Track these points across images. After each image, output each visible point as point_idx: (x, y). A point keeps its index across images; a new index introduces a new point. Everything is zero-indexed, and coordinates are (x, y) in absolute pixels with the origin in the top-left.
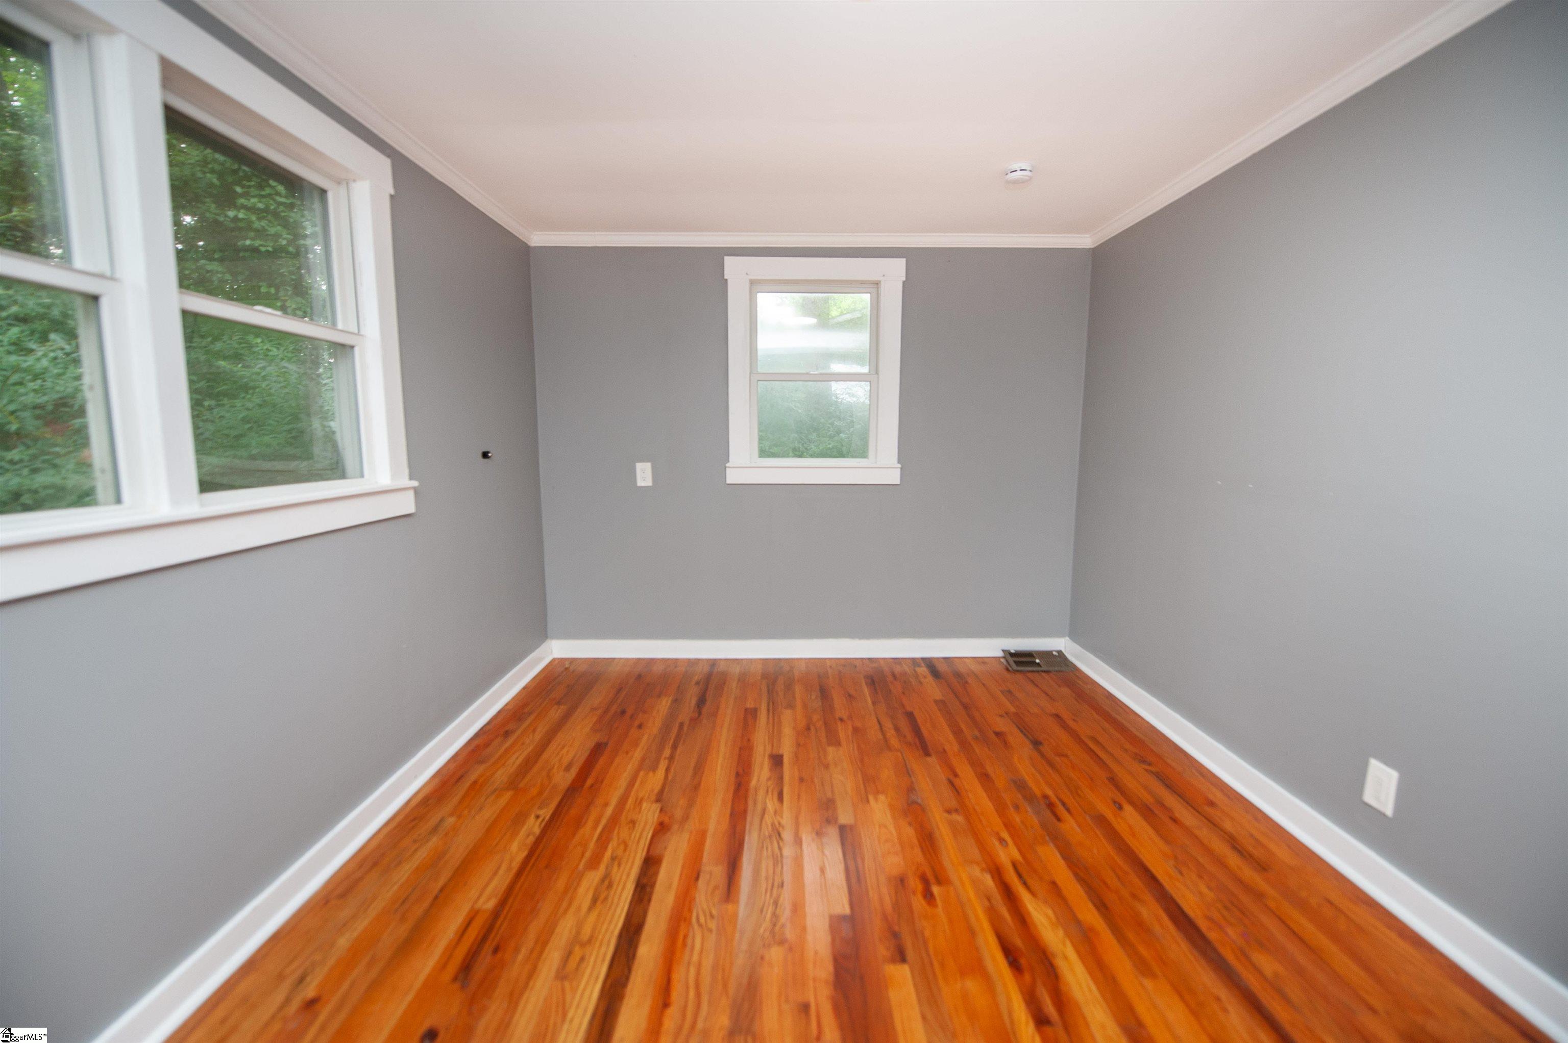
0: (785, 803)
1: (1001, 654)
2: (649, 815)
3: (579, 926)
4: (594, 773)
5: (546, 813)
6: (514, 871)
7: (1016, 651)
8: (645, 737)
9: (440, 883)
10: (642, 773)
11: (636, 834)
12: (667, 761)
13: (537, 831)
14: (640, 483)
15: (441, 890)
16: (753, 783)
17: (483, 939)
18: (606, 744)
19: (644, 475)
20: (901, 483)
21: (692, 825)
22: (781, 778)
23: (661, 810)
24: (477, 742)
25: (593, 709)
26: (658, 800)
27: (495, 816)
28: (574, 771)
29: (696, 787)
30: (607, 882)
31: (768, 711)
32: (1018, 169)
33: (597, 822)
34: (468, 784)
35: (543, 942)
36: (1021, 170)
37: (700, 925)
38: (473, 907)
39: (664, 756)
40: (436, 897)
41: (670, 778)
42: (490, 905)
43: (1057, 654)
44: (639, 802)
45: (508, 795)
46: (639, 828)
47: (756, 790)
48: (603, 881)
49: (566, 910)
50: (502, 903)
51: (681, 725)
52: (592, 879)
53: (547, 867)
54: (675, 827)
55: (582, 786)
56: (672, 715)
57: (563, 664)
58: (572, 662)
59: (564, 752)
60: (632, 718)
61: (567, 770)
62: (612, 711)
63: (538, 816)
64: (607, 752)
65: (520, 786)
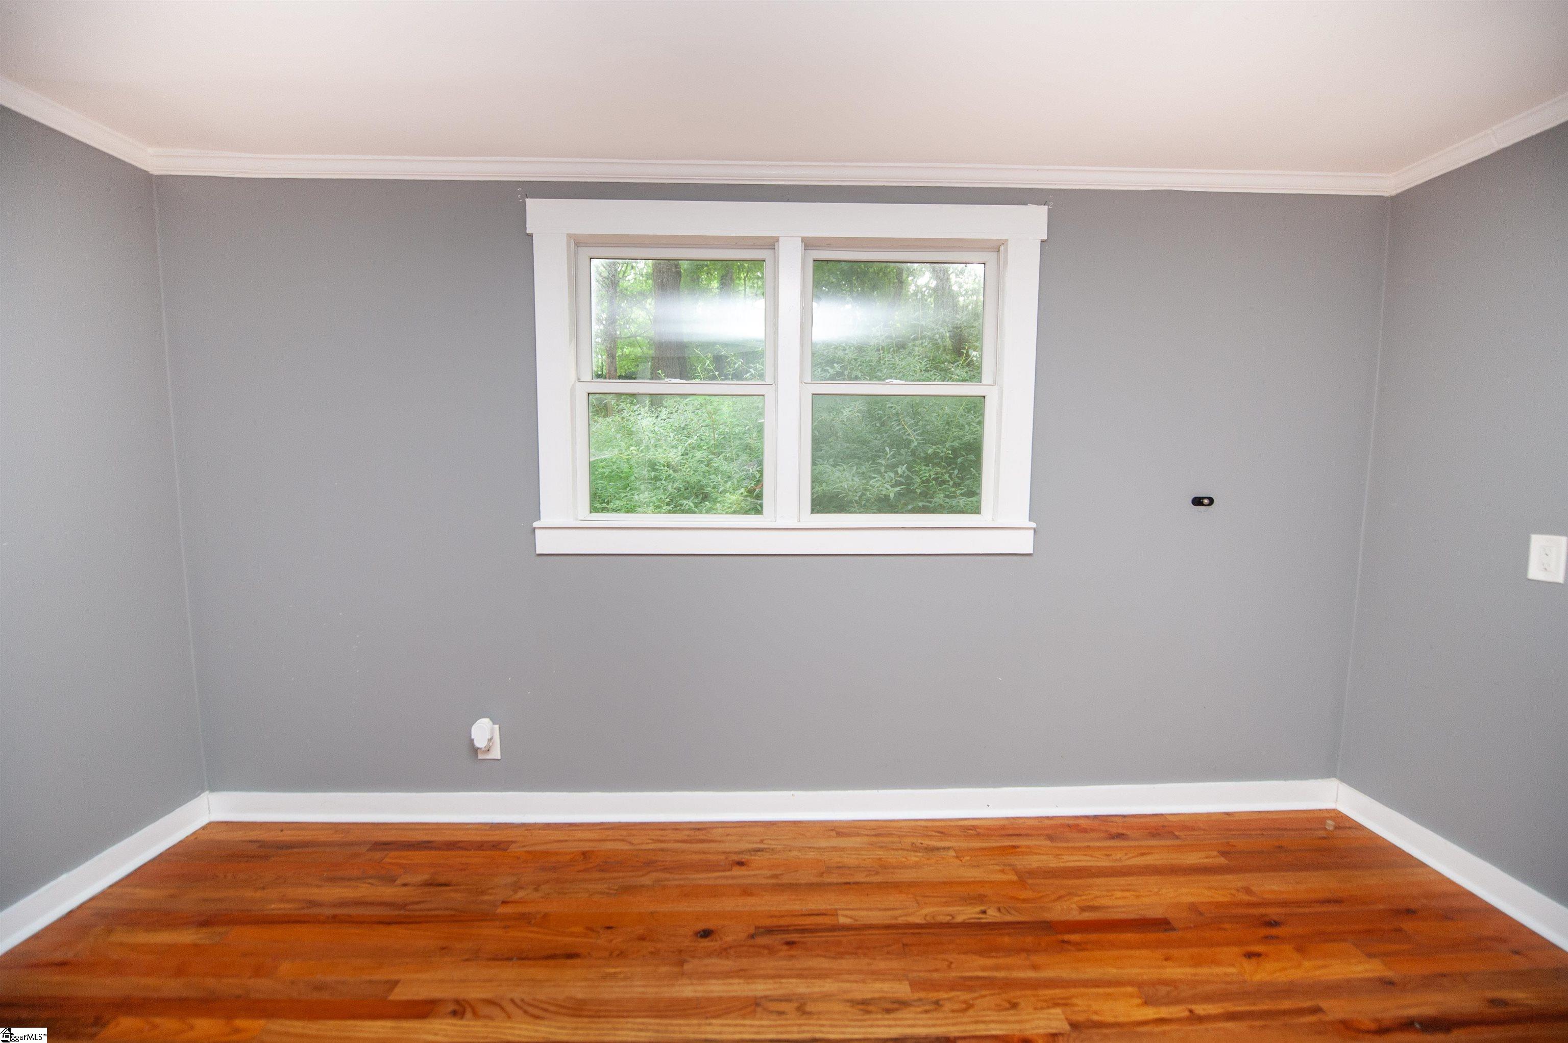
3: (824, 998)
4: (1094, 937)
5: (993, 915)
6: (894, 922)
10: (1128, 990)
13: (959, 919)
14: (1536, 573)
15: (856, 884)
18: (1173, 929)
25: (1248, 891)
27: (972, 880)
28: (1087, 916)
30: (895, 1007)
33: (999, 967)
34: (1009, 843)
38: (836, 910)
40: (848, 883)
42: (842, 920)
45: (1015, 878)
49: (845, 980)
50: (845, 928)
53: (905, 945)
55: (1061, 933)
57: (1329, 822)
58: (1350, 828)
59: (1119, 894)
60: (1267, 938)
61: (1083, 909)
62: (1263, 911)
63: (984, 912)
64: (1152, 936)
65: (1030, 881)
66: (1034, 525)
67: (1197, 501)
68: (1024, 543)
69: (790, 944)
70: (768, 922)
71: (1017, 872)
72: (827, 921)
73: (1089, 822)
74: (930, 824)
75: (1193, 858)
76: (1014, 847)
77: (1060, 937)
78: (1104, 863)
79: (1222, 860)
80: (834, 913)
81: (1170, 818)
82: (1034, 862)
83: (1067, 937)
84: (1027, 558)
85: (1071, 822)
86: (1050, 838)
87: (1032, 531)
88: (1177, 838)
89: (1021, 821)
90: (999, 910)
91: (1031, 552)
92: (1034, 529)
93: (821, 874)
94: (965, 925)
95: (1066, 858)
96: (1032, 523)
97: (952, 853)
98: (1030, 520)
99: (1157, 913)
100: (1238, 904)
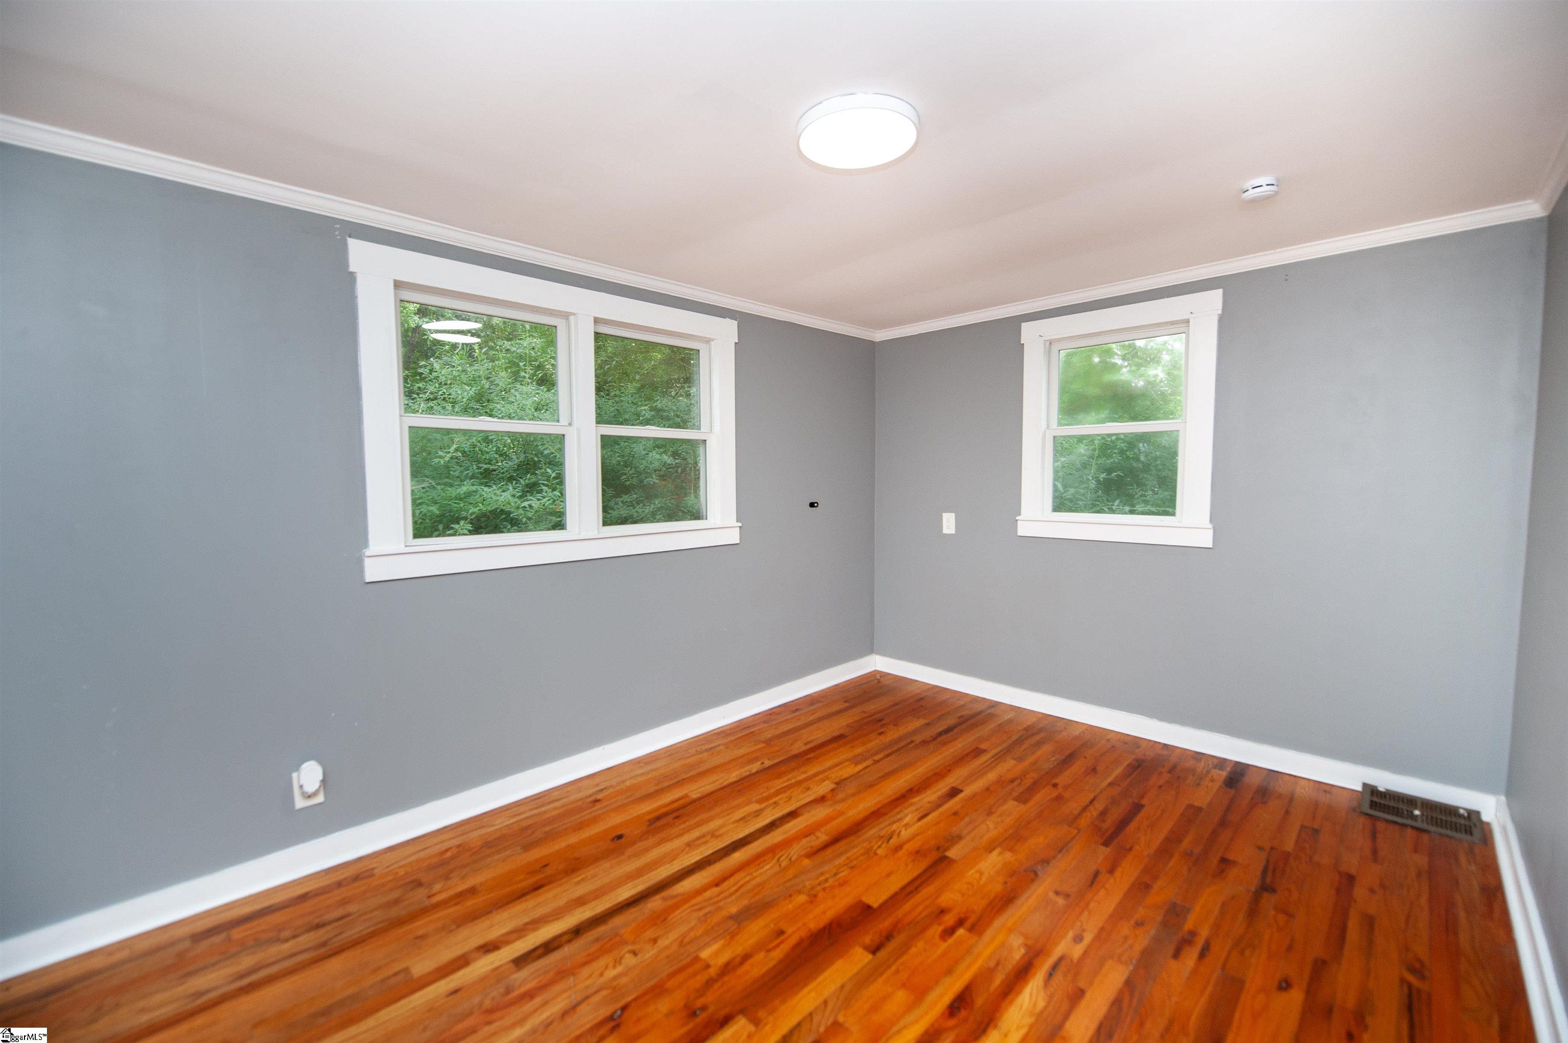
0: (920, 823)
1: (1359, 788)
2: (824, 788)
3: (721, 827)
4: (819, 752)
5: (768, 763)
6: (723, 785)
7: (1387, 790)
8: (877, 741)
9: (686, 776)
10: (847, 763)
11: (802, 796)
12: (872, 762)
13: (754, 771)
14: (946, 531)
15: (684, 779)
16: (915, 800)
17: (678, 810)
19: (949, 523)
20: (1213, 546)
21: (839, 807)
22: (939, 806)
23: (833, 790)
24: (775, 710)
25: (864, 712)
26: (837, 784)
27: (743, 754)
28: (808, 747)
29: (871, 786)
30: (757, 814)
31: (993, 757)
32: (1250, 188)
33: (788, 780)
34: (749, 731)
35: (698, 825)
36: (1253, 188)
37: (779, 860)
38: (688, 793)
39: (874, 758)
40: (679, 782)
41: (861, 773)
43: (1466, 814)
44: (827, 778)
45: (765, 745)
46: (809, 793)
47: (911, 805)
48: (756, 811)
49: (723, 817)
50: (700, 799)
51: (912, 742)
52: (755, 807)
53: (738, 791)
54: (829, 803)
56: (915, 732)
57: (878, 675)
58: (885, 676)
59: (816, 733)
60: (882, 726)
61: (806, 744)
62: (875, 717)
63: (763, 763)
64: (841, 742)
65: (773, 743)
66: (740, 524)
67: (812, 505)
68: (733, 537)
69: (677, 817)
70: (653, 815)
71: (763, 742)
72: (687, 800)
73: (777, 709)
74: (696, 739)
75: (835, 708)
76: (752, 732)
77: (806, 757)
78: (799, 724)
79: (847, 705)
80: (686, 796)
81: (814, 695)
82: (768, 735)
83: (808, 756)
84: (735, 546)
85: (771, 712)
86: (765, 722)
87: (738, 529)
88: (822, 702)
89: (744, 720)
90: (769, 759)
91: (738, 542)
92: (740, 527)
93: (658, 784)
94: (757, 772)
95: (781, 728)
96: (738, 523)
97: (722, 747)
98: (737, 521)
99: (836, 733)
100: (864, 718)
